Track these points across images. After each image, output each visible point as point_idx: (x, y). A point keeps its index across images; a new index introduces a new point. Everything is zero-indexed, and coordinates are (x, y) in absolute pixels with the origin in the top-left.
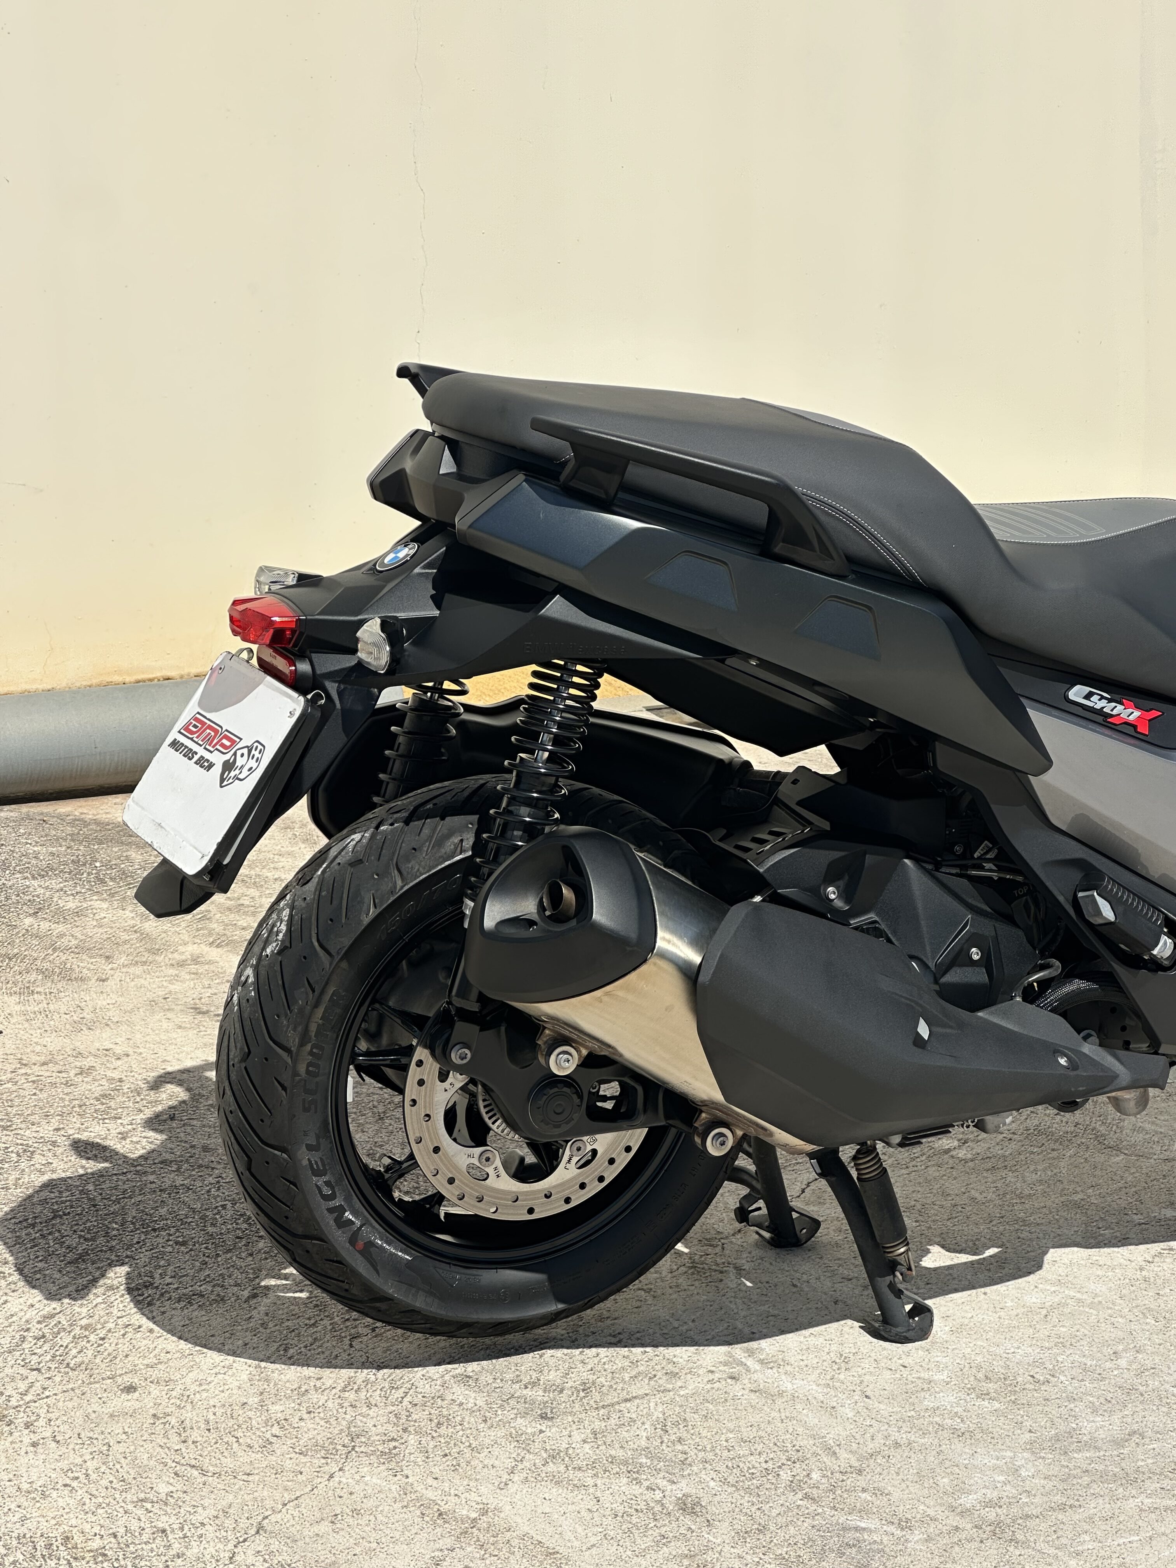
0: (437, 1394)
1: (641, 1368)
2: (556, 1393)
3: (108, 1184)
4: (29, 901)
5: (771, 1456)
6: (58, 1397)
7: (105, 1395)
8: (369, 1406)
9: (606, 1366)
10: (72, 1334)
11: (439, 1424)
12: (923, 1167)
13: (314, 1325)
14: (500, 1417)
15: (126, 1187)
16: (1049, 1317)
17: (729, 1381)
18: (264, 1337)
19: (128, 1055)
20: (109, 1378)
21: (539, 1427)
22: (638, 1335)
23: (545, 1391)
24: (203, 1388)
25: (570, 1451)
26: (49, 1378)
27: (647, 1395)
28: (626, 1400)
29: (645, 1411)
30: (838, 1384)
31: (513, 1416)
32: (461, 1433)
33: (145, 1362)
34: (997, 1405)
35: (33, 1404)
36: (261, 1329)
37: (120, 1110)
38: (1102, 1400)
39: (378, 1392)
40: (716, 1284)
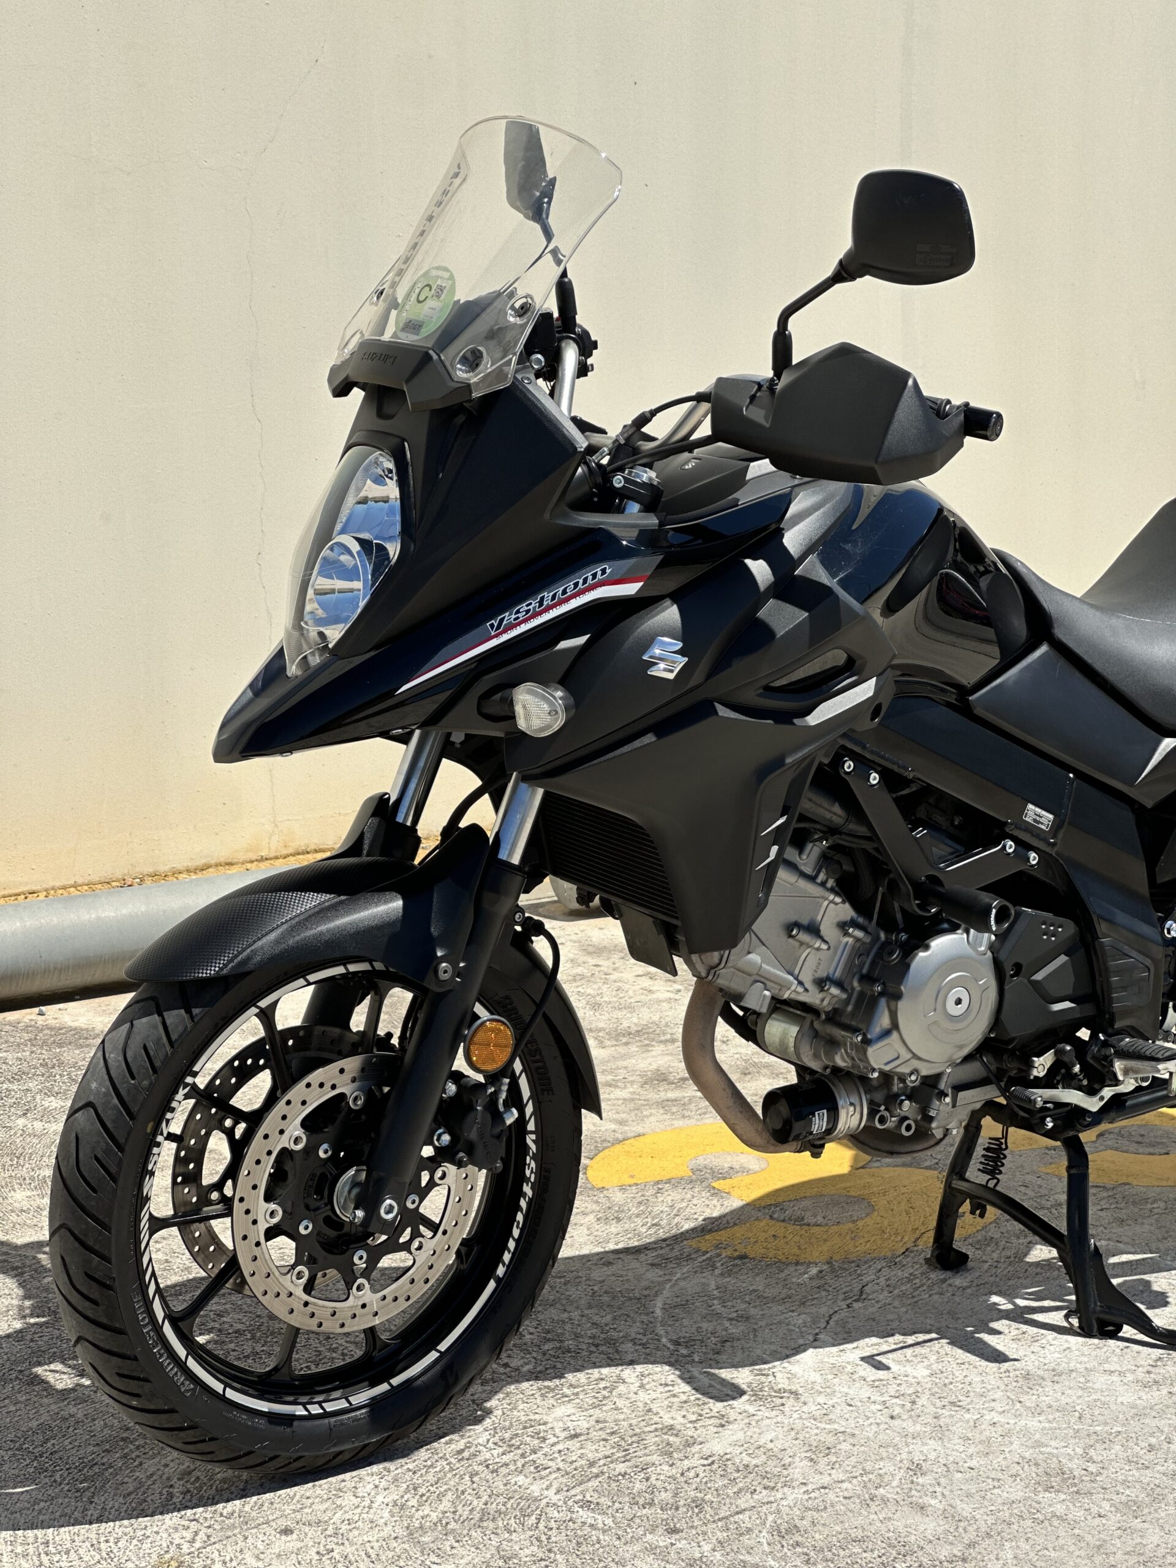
0: (568, 1518)
1: (741, 1485)
2: (673, 1511)
4: (15, 1103)
5: (883, 1551)
6: (224, 1543)
7: (265, 1538)
8: (510, 1532)
9: (709, 1485)
10: (214, 1488)
11: (579, 1544)
12: (927, 1296)
13: (431, 1466)
14: (631, 1535)
16: (1083, 1420)
17: (822, 1490)
18: (390, 1478)
20: (263, 1524)
21: (669, 1541)
22: (728, 1456)
23: (662, 1509)
24: (353, 1526)
25: (704, 1560)
26: (210, 1527)
27: (754, 1507)
28: (738, 1513)
29: (758, 1522)
30: (919, 1488)
31: (641, 1533)
32: (601, 1550)
33: (294, 1507)
34: (1063, 1497)
35: (204, 1550)
36: (385, 1473)
38: (1152, 1485)
39: (512, 1521)
40: (781, 1408)
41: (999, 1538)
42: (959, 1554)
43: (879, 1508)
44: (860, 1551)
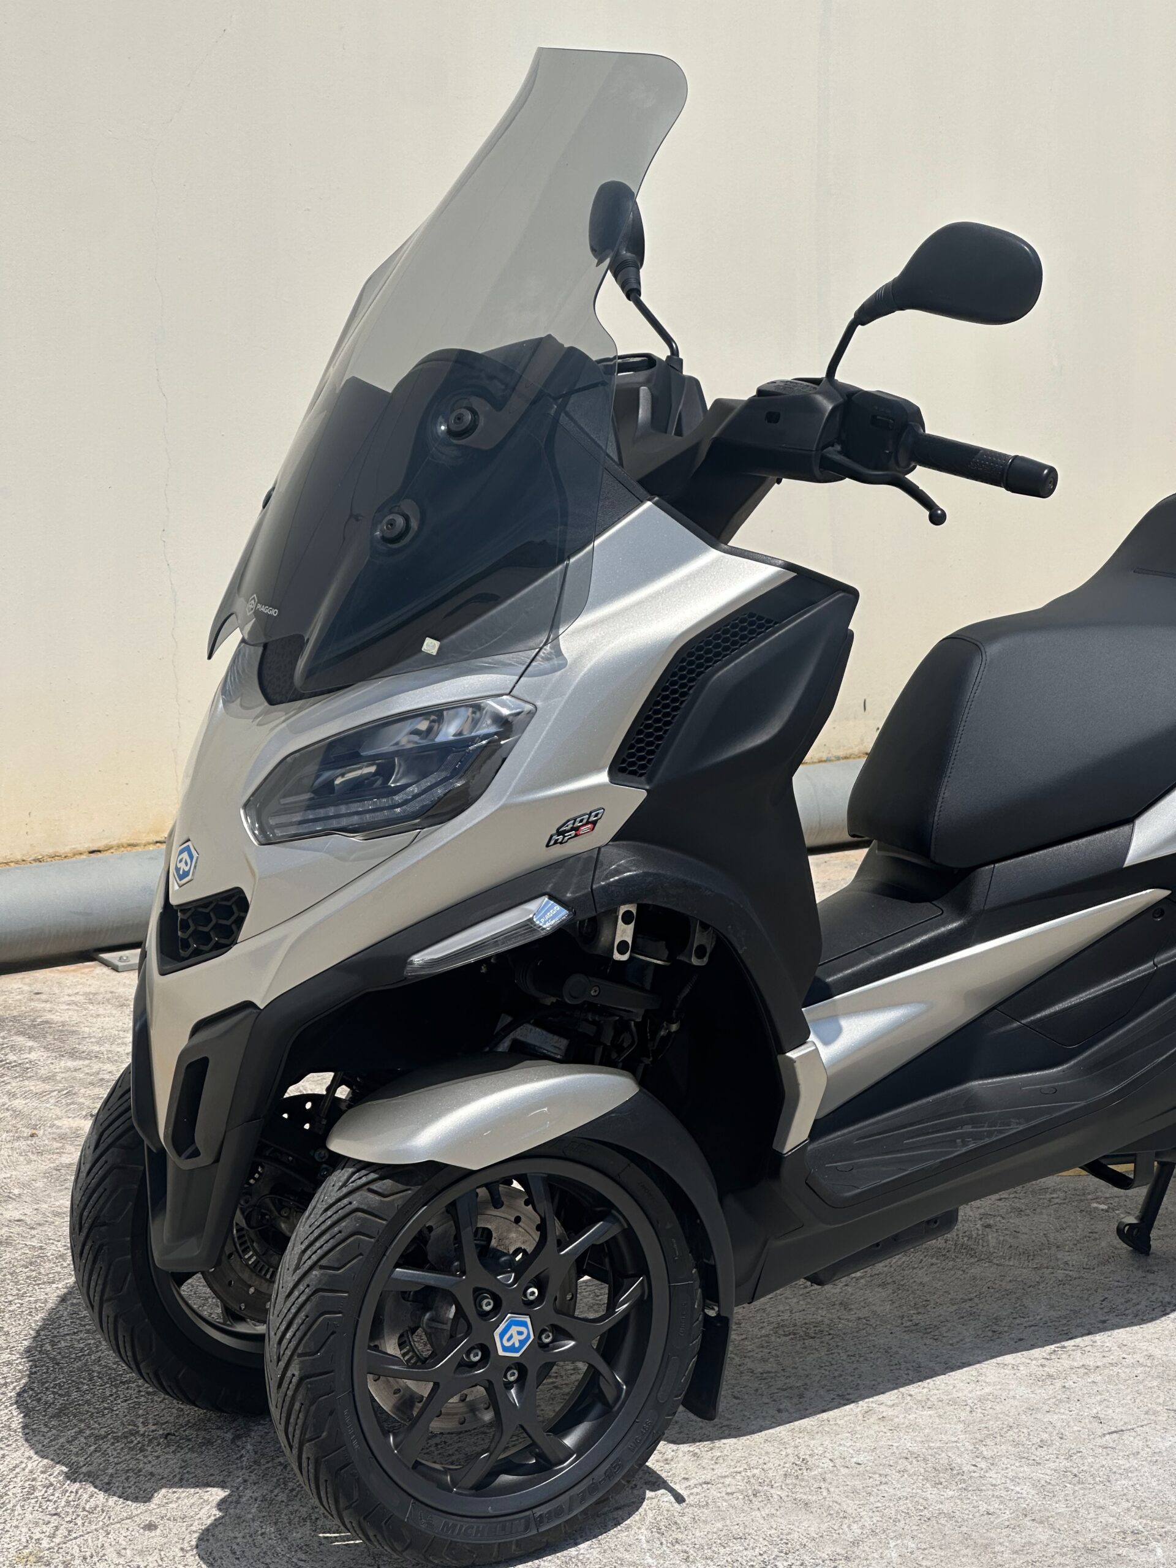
3: (63, 1344)
5: (764, 1549)
6: (85, 1538)
7: (128, 1533)
15: (82, 1345)
17: (704, 1486)
19: (40, 1225)
20: (127, 1518)
26: (70, 1522)
30: (804, 1483)
35: (64, 1546)
36: (255, 1467)
37: (51, 1276)
38: (1043, 1482)
41: (883, 1536)
42: (843, 1552)
43: (762, 1504)
44: (741, 1548)
